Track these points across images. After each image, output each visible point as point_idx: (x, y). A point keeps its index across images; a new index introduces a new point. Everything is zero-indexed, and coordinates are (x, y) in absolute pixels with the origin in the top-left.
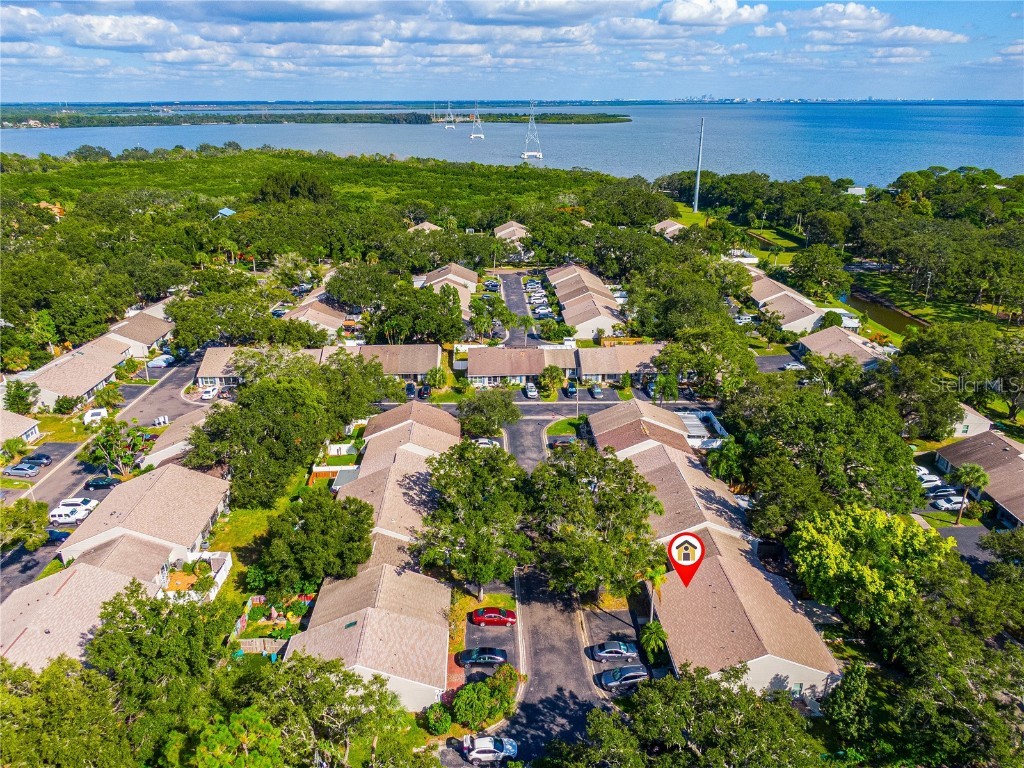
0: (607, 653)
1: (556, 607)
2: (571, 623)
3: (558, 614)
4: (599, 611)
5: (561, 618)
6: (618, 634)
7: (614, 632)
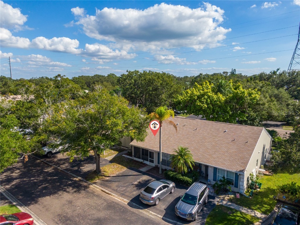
0: (158, 192)
1: (68, 192)
2: (94, 195)
3: (75, 195)
4: (107, 178)
5: (80, 195)
6: (139, 182)
7: (136, 183)
